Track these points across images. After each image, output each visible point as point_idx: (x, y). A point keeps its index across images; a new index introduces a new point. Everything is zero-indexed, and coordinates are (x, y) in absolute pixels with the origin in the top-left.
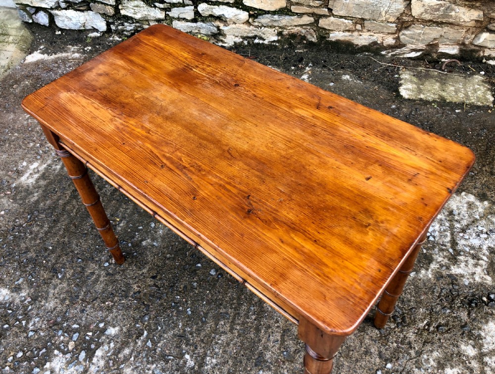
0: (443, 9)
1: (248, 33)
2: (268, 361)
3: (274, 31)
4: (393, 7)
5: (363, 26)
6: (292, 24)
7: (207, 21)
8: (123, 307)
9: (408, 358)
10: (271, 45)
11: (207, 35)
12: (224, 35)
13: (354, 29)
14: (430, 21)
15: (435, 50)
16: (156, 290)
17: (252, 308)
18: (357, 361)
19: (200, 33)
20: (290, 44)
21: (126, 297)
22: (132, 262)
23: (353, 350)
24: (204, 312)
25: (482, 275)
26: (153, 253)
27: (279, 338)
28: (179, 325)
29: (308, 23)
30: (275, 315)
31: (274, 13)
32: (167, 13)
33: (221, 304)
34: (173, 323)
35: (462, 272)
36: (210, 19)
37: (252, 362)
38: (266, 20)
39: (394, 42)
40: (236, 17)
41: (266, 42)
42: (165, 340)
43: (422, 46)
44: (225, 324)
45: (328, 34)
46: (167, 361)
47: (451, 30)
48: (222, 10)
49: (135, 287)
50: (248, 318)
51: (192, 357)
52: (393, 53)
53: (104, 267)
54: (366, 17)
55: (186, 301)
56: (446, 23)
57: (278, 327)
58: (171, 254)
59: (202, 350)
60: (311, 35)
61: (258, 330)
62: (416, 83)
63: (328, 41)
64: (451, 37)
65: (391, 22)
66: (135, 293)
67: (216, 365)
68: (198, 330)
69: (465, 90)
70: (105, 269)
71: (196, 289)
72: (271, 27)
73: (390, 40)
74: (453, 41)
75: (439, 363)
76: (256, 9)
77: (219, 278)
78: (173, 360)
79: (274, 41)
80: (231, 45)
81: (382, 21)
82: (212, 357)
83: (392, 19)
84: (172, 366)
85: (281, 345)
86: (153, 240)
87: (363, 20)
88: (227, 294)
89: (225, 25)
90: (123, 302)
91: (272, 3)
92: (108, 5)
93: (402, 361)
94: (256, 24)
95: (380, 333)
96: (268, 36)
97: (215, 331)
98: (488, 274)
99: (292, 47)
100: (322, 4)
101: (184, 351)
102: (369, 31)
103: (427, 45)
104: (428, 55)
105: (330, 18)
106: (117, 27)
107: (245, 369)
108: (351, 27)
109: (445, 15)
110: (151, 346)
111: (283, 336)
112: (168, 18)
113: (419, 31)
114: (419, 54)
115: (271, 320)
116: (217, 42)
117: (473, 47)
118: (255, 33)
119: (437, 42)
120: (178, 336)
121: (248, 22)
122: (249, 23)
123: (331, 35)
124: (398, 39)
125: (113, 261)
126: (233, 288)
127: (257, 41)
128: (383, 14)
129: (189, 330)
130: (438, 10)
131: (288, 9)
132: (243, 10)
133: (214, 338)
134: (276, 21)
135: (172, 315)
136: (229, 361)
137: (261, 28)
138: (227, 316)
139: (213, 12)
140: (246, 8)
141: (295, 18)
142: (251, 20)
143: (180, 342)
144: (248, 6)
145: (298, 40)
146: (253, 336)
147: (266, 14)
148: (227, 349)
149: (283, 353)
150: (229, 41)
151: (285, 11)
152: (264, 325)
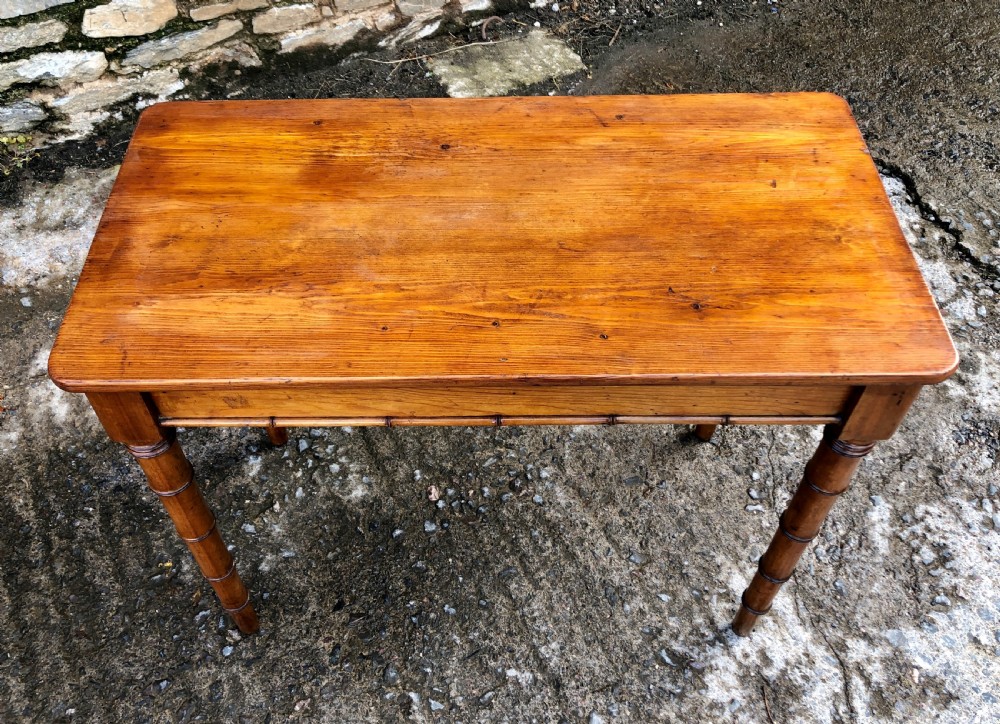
1: (117, 95)
2: (622, 587)
3: (171, 71)
5: (334, 8)
6: (202, 46)
7: (12, 101)
8: (334, 689)
9: (766, 451)
10: (174, 102)
11: (24, 132)
12: (65, 118)
13: (320, 17)
15: (457, 13)
16: (362, 622)
17: (536, 533)
18: (719, 498)
19: (3, 133)
21: (323, 670)
22: (275, 612)
23: (704, 489)
24: (473, 593)
26: (298, 570)
27: (607, 544)
28: (454, 641)
29: (232, 34)
30: (574, 518)
31: (158, 35)
33: (487, 563)
34: (441, 645)
36: (14, 92)
37: (605, 605)
38: (146, 55)
39: (393, 18)
40: (79, 69)
41: (162, 99)
42: (456, 680)
43: (436, 11)
44: (520, 585)
45: (277, 42)
46: (489, 706)
48: (40, 63)
49: (321, 644)
50: (543, 551)
51: (518, 667)
52: (397, 39)
53: (227, 657)
55: (431, 600)
57: (592, 531)
58: (334, 550)
59: (524, 647)
60: (247, 54)
61: (572, 557)
62: (465, 76)
63: (282, 55)
66: (332, 654)
67: (562, 648)
68: (491, 624)
69: (536, 58)
70: (232, 660)
71: (427, 570)
72: (161, 66)
73: (386, 18)
76: (116, 39)
77: (446, 528)
78: (496, 696)
79: (179, 92)
80: (86, 132)
82: (547, 643)
84: (503, 706)
85: (617, 551)
86: (276, 550)
88: (481, 542)
89: (58, 96)
90: (324, 684)
91: (148, 16)
93: (763, 460)
94: (129, 69)
95: (714, 444)
96: (161, 86)
97: (515, 605)
101: (500, 670)
102: (346, 12)
103: (444, 8)
104: (450, 23)
105: (271, 11)
107: (604, 620)
108: (314, 15)
110: (442, 707)
111: (608, 538)
114: (436, 26)
115: (575, 529)
116: (51, 139)
118: (133, 89)
120: (469, 657)
121: (109, 73)
122: (112, 72)
123: (283, 43)
124: (397, 10)
125: (236, 636)
126: (481, 527)
127: (141, 104)
129: (476, 634)
131: (184, 19)
132: (89, 50)
133: (523, 615)
134: (167, 50)
135: (430, 636)
136: (573, 628)
137: (141, 74)
138: (513, 571)
139: (18, 76)
140: (93, 45)
141: (204, 32)
142: (114, 66)
143: (481, 663)
144: (98, 39)
145: (223, 74)
146: (572, 569)
147: (141, 42)
148: (555, 615)
149: (630, 560)
150: (81, 125)
151: (180, 25)
152: (572, 543)
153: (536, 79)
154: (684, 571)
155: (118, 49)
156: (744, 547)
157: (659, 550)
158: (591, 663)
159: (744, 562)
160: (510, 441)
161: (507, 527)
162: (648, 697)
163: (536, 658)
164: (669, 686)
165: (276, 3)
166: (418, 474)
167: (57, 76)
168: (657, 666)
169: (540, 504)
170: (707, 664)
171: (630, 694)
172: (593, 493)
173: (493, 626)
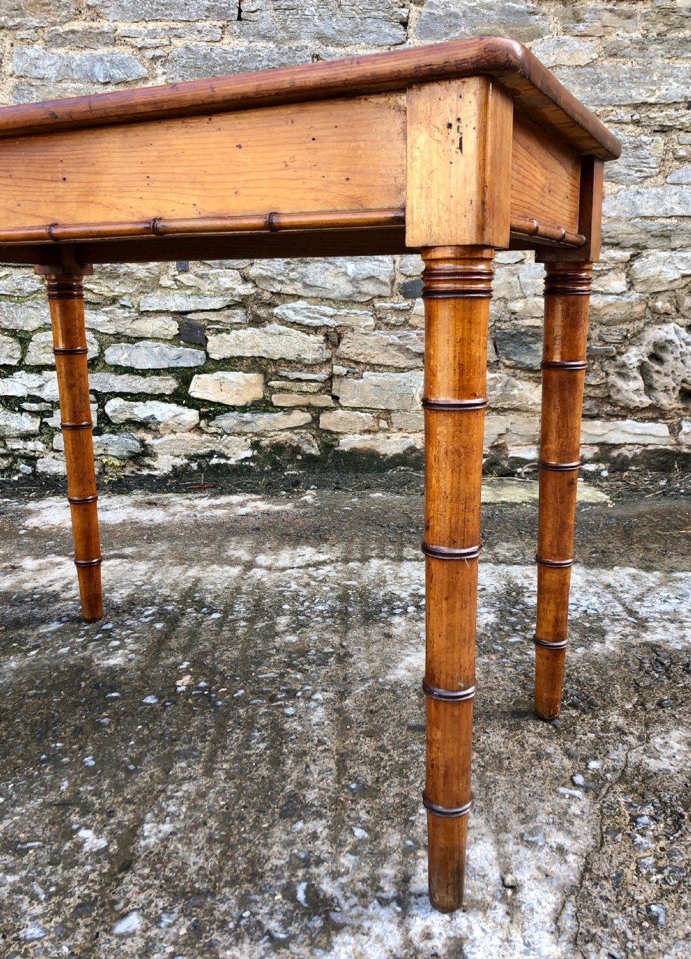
0: (500, 385)
1: (199, 448)
2: (313, 805)
3: (246, 440)
5: (390, 423)
6: (276, 427)
7: (122, 432)
9: (628, 748)
10: (241, 467)
11: (121, 458)
12: (154, 456)
13: (376, 427)
15: (503, 456)
17: (257, 734)
18: (523, 770)
19: (107, 455)
20: (274, 463)
23: (508, 758)
24: (130, 757)
27: (332, 766)
29: (302, 423)
30: (315, 734)
31: (243, 409)
32: (45, 420)
33: (176, 740)
35: (664, 637)
36: (127, 427)
37: (273, 814)
38: (230, 422)
40: (176, 419)
41: (232, 462)
43: (483, 449)
44: (189, 766)
45: (337, 440)
46: (21, 853)
47: (519, 418)
48: (151, 408)
50: (249, 749)
51: (98, 832)
54: (394, 407)
55: (81, 748)
56: (509, 409)
57: (326, 750)
59: (130, 816)
60: (309, 442)
61: (276, 762)
63: (338, 451)
64: (521, 431)
67: (173, 833)
71: (108, 727)
72: (239, 434)
74: (526, 439)
76: (211, 403)
77: (166, 707)
78: (41, 847)
79: (246, 459)
80: (165, 471)
81: (416, 410)
82: (161, 822)
84: (37, 859)
85: (339, 775)
87: (388, 411)
88: (188, 724)
89: (155, 438)
91: (239, 391)
93: (616, 754)
94: (213, 430)
95: (555, 727)
96: (235, 451)
97: (165, 780)
99: (278, 467)
100: (322, 388)
101: (75, 826)
102: (400, 429)
103: (492, 448)
104: (495, 464)
105: (336, 411)
107: (255, 828)
108: (372, 424)
109: (505, 396)
111: (340, 762)
112: (45, 430)
115: (306, 743)
116: (139, 470)
118: (212, 447)
119: (504, 440)
120: (57, 805)
121: (197, 428)
122: (200, 429)
123: (341, 441)
126: (203, 714)
127: (214, 461)
128: (416, 397)
129: (90, 788)
130: (493, 387)
131: (266, 402)
132: (189, 407)
133: (164, 791)
134: (247, 423)
136: (209, 820)
137: (221, 436)
138: (195, 753)
139: (133, 414)
140: (193, 403)
141: (279, 415)
142: (203, 424)
143: (63, 814)
144: (198, 399)
145: (287, 456)
146: (265, 773)
147: (229, 411)
148: (200, 802)
149: (348, 787)
150: (163, 464)
151: (262, 406)
152: (290, 752)
154: (412, 818)
155: (210, 411)
156: (523, 822)
157: (395, 790)
158: (192, 858)
159: (510, 835)
161: (231, 722)
162: (231, 925)
163: (132, 832)
164: (273, 925)
165: (341, 407)
166: (186, 664)
167: (159, 419)
168: (279, 897)
169: (288, 716)
170: (356, 923)
171: (210, 912)
172: (360, 724)
173: (118, 788)
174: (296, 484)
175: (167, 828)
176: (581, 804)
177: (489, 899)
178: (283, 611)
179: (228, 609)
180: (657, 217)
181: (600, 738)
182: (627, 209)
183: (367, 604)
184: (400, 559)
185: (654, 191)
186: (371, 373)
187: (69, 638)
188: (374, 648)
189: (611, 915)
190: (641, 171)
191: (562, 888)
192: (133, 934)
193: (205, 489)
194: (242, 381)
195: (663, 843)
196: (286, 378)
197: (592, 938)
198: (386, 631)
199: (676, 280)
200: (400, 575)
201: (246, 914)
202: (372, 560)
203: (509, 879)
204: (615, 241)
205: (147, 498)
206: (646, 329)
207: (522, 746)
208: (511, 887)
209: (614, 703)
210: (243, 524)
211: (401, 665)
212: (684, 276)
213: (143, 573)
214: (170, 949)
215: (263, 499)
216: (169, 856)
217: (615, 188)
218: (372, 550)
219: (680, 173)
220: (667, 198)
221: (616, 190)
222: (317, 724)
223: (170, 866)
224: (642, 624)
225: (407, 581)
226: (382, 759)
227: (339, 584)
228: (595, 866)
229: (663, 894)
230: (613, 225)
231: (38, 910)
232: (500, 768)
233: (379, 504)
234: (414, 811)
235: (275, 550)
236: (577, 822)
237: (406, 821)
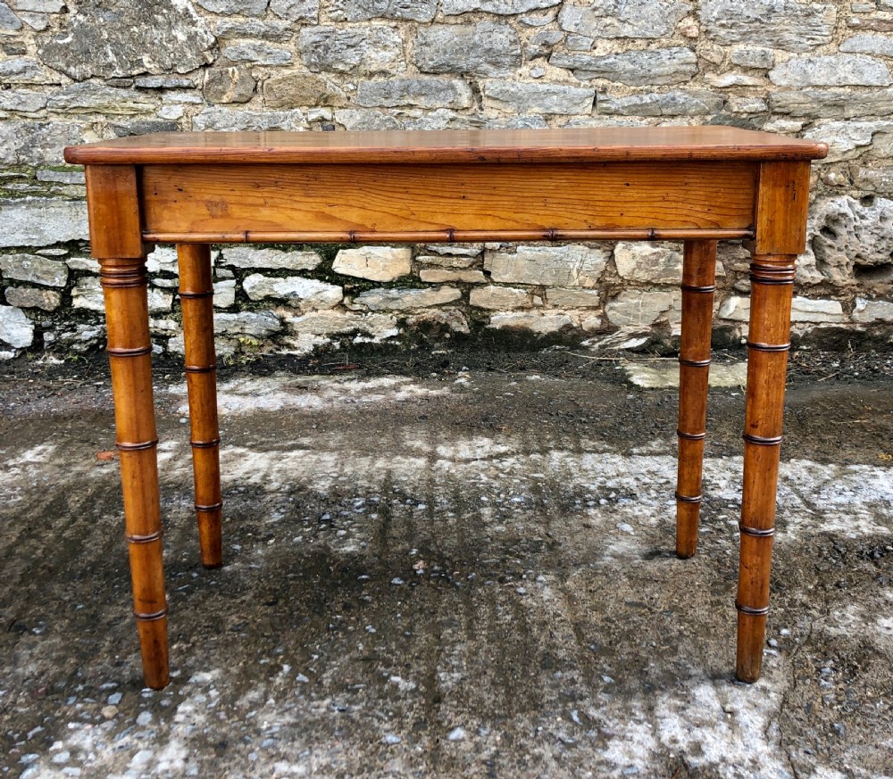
0: (663, 260)
1: (341, 326)
2: (564, 660)
3: (391, 318)
4: (589, 261)
5: (545, 299)
6: (424, 303)
7: (260, 309)
8: (218, 644)
9: (811, 619)
10: (386, 346)
11: (258, 337)
12: (294, 334)
13: (530, 304)
14: (648, 283)
15: (666, 334)
17: (500, 608)
19: (244, 334)
20: (421, 342)
21: (219, 632)
22: (212, 593)
23: (714, 627)
24: (403, 626)
25: (871, 527)
26: (254, 576)
27: (571, 632)
28: (357, 647)
29: (451, 300)
30: (549, 609)
31: (389, 285)
32: (177, 297)
33: (434, 613)
34: (342, 646)
35: (840, 528)
36: (266, 304)
37: (535, 667)
38: (375, 298)
39: (599, 321)
40: (319, 296)
41: (376, 340)
42: (335, 669)
43: (643, 326)
44: (454, 632)
45: (488, 317)
46: (354, 692)
48: (292, 284)
49: (233, 618)
50: (498, 620)
51: (405, 678)
52: (600, 343)
54: (548, 283)
55: (358, 619)
56: (672, 285)
57: (562, 621)
59: (424, 668)
60: (458, 319)
61: (525, 630)
62: (653, 373)
63: (488, 330)
65: (589, 288)
66: (236, 626)
67: (463, 679)
68: (403, 646)
72: (384, 311)
73: (592, 321)
75: (863, 616)
76: (356, 279)
77: (413, 586)
78: (366, 688)
79: (392, 338)
80: (306, 351)
81: (574, 287)
82: (450, 672)
83: (590, 283)
85: (578, 639)
86: (247, 562)
87: (543, 287)
88: (439, 600)
89: (296, 315)
90: (213, 639)
91: (386, 266)
92: (47, 288)
93: (802, 624)
94: (357, 307)
96: (379, 329)
97: (439, 642)
98: (879, 525)
99: (425, 346)
100: (473, 263)
101: (385, 674)
102: (555, 306)
103: (653, 325)
104: (657, 343)
105: (487, 287)
106: (59, 334)
107: (525, 675)
108: (525, 300)
110: (306, 681)
111: (577, 630)
112: (177, 308)
113: (635, 301)
114: (642, 341)
115: (544, 615)
116: (278, 349)
117: (722, 323)
118: (356, 325)
119: (665, 319)
120: (362, 660)
121: (341, 306)
122: (344, 306)
123: (492, 319)
124: (604, 317)
126: (448, 593)
127: (358, 340)
128: (574, 273)
129: (383, 649)
130: (656, 263)
131: (414, 278)
132: (333, 284)
133: (442, 651)
134: (394, 299)
135: (337, 639)
136: (487, 671)
137: (366, 314)
138: (455, 623)
139: (272, 290)
140: (337, 279)
141: (427, 292)
142: (346, 301)
143: (371, 666)
144: (342, 275)
145: (434, 334)
146: (519, 638)
147: (374, 287)
148: (475, 658)
149: (589, 648)
150: (304, 343)
151: (410, 281)
152: (534, 622)
153: (723, 385)
155: (355, 287)
157: (628, 650)
158: (486, 696)
160: (523, 553)
161: (474, 599)
162: (531, 735)
163: (431, 679)
164: (561, 735)
165: (493, 282)
166: (414, 552)
167: (301, 296)
168: (559, 719)
169: (521, 594)
170: (621, 734)
171: (513, 728)
172: (584, 601)
173: (405, 649)
174: (446, 364)
175: (456, 675)
176: (777, 659)
177: (715, 720)
178: (483, 502)
179: (431, 502)
180: (830, 87)
181: (789, 612)
182: (798, 78)
183: (559, 497)
184: (579, 451)
185: (827, 59)
186: (525, 247)
187: (296, 529)
188: (578, 538)
189: (805, 729)
190: (813, 39)
191: (768, 713)
192: (463, 740)
193: (350, 370)
194: (390, 257)
195: (841, 686)
196: (435, 253)
197: (793, 742)
198: (585, 522)
199: (849, 150)
200: (584, 467)
201: (540, 728)
202: (552, 452)
203: (728, 707)
204: (786, 110)
205: (293, 381)
206: (818, 201)
207: (724, 617)
208: (730, 713)
209: (797, 583)
210: (408, 412)
211: (606, 553)
212: (858, 147)
213: (331, 464)
214: (494, 748)
215: (415, 382)
216: (467, 693)
217: (786, 56)
218: (549, 441)
219: (854, 41)
220: (841, 66)
221: (787, 58)
222: (548, 600)
223: (471, 700)
224: (819, 515)
225: (592, 474)
226: (610, 628)
227: (527, 477)
228: (791, 700)
229: (841, 717)
230: (784, 94)
231: (387, 726)
232: (708, 634)
233: (540, 388)
234: (646, 664)
235: (451, 440)
236: (775, 672)
237: (641, 671)
